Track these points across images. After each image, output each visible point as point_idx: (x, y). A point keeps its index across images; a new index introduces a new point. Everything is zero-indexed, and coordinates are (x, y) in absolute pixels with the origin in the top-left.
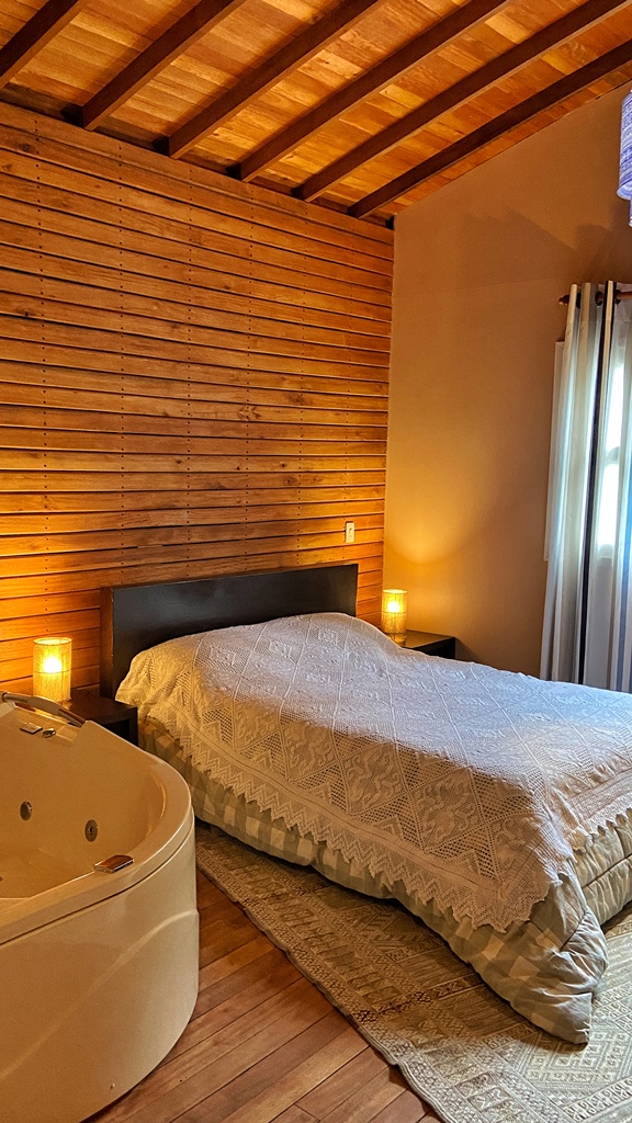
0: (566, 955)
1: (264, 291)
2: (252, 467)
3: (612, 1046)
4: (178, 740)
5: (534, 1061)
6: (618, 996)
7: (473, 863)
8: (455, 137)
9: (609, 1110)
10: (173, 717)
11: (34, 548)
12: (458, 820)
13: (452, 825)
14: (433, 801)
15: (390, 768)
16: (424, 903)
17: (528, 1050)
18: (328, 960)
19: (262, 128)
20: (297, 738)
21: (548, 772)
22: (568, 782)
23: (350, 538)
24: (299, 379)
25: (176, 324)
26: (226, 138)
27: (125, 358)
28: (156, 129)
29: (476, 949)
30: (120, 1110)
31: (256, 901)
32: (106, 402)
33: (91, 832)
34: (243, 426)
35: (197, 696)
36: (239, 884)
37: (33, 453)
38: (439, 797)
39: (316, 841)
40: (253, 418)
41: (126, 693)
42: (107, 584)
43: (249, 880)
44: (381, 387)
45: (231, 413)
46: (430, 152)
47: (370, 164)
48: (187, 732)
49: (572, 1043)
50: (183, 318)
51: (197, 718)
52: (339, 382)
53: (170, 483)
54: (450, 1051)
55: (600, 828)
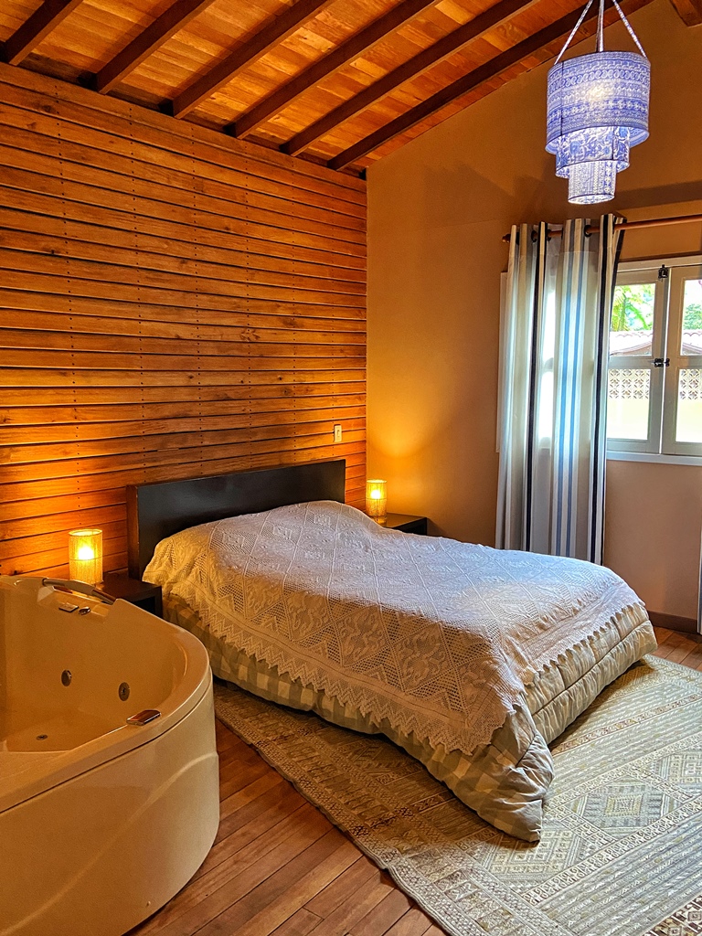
0: (520, 770)
1: (259, 232)
2: (254, 380)
3: (559, 842)
4: (197, 612)
5: (498, 857)
6: (563, 801)
7: (444, 699)
8: (414, 103)
9: (558, 894)
10: (192, 592)
11: (66, 453)
12: (431, 665)
13: (427, 669)
14: (410, 651)
15: (375, 626)
16: (406, 735)
17: (492, 849)
18: (328, 787)
19: (251, 93)
20: (297, 606)
21: (503, 623)
22: (519, 630)
23: (339, 438)
24: (291, 306)
25: (184, 260)
26: (222, 102)
27: (141, 289)
28: (162, 93)
29: (448, 771)
30: (155, 923)
31: (267, 743)
32: (124, 328)
33: (124, 692)
34: (245, 346)
35: (212, 576)
36: (253, 730)
37: (63, 372)
38: (415, 647)
39: (316, 690)
40: (253, 339)
41: (151, 574)
42: (132, 483)
43: (261, 725)
44: (360, 312)
45: (233, 335)
46: (394, 115)
47: (344, 125)
48: (205, 605)
49: (528, 842)
50: (190, 255)
51: (213, 594)
52: (325, 308)
53: (183, 395)
54: (429, 854)
55: (545, 666)
